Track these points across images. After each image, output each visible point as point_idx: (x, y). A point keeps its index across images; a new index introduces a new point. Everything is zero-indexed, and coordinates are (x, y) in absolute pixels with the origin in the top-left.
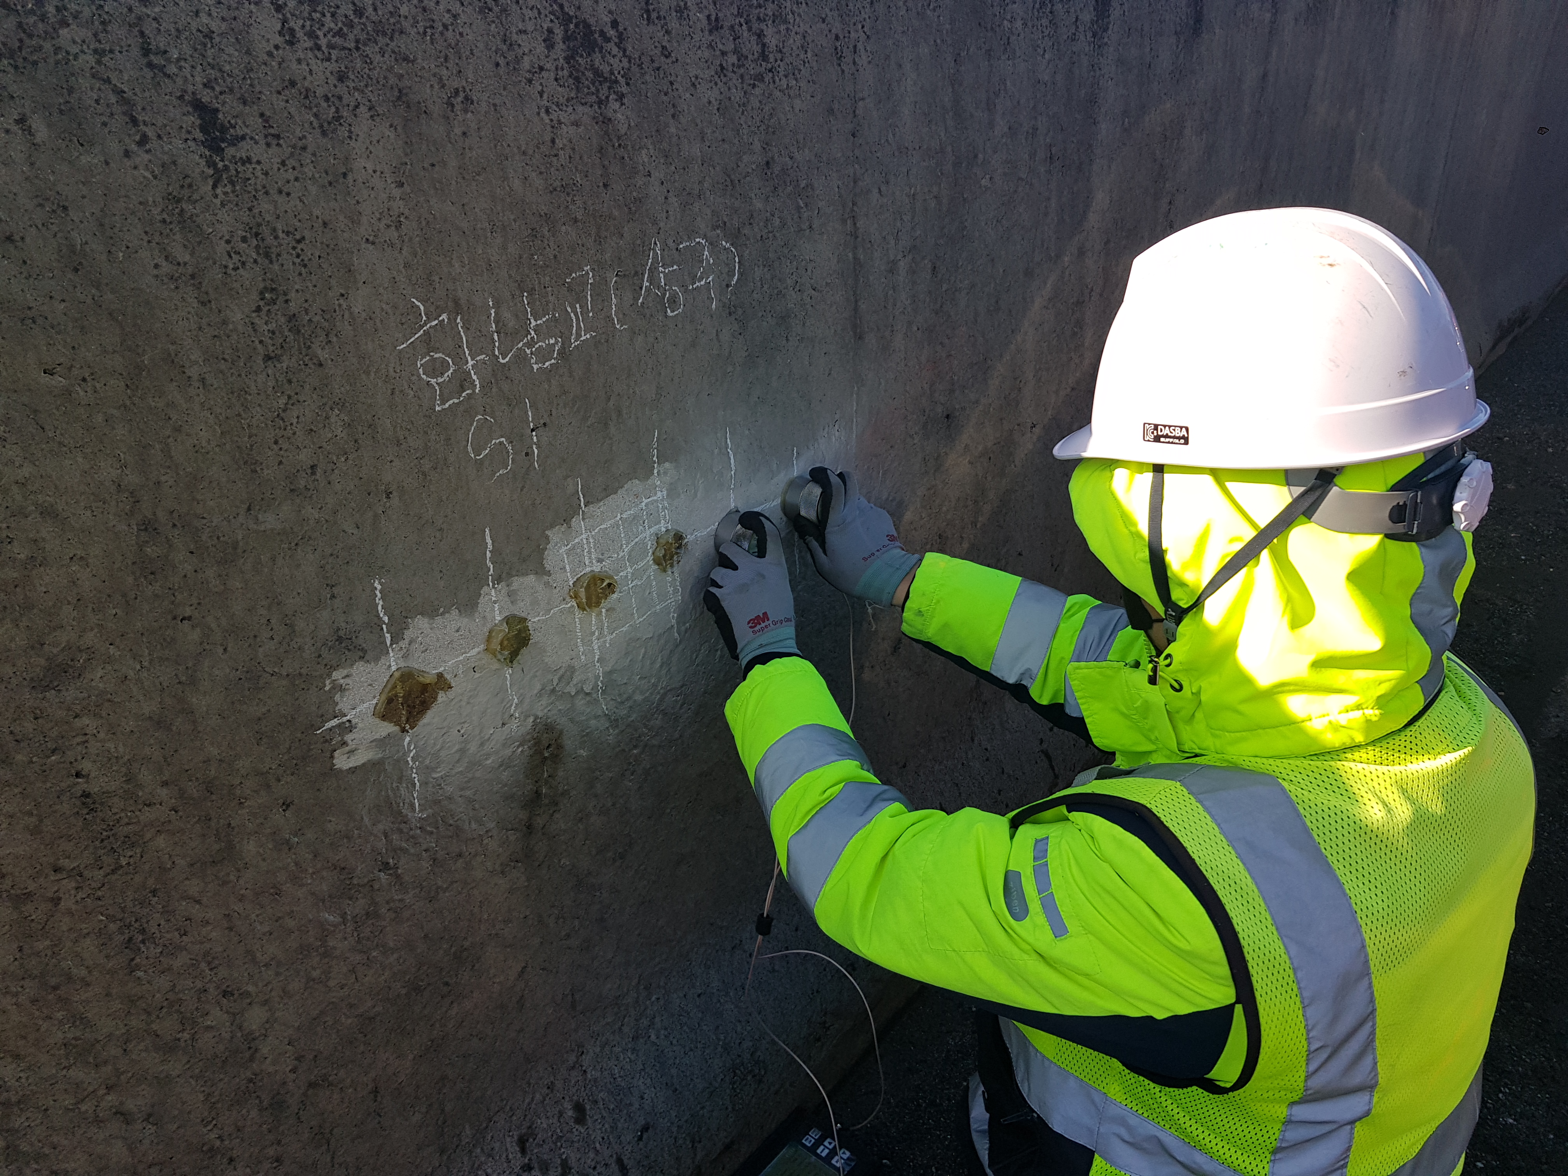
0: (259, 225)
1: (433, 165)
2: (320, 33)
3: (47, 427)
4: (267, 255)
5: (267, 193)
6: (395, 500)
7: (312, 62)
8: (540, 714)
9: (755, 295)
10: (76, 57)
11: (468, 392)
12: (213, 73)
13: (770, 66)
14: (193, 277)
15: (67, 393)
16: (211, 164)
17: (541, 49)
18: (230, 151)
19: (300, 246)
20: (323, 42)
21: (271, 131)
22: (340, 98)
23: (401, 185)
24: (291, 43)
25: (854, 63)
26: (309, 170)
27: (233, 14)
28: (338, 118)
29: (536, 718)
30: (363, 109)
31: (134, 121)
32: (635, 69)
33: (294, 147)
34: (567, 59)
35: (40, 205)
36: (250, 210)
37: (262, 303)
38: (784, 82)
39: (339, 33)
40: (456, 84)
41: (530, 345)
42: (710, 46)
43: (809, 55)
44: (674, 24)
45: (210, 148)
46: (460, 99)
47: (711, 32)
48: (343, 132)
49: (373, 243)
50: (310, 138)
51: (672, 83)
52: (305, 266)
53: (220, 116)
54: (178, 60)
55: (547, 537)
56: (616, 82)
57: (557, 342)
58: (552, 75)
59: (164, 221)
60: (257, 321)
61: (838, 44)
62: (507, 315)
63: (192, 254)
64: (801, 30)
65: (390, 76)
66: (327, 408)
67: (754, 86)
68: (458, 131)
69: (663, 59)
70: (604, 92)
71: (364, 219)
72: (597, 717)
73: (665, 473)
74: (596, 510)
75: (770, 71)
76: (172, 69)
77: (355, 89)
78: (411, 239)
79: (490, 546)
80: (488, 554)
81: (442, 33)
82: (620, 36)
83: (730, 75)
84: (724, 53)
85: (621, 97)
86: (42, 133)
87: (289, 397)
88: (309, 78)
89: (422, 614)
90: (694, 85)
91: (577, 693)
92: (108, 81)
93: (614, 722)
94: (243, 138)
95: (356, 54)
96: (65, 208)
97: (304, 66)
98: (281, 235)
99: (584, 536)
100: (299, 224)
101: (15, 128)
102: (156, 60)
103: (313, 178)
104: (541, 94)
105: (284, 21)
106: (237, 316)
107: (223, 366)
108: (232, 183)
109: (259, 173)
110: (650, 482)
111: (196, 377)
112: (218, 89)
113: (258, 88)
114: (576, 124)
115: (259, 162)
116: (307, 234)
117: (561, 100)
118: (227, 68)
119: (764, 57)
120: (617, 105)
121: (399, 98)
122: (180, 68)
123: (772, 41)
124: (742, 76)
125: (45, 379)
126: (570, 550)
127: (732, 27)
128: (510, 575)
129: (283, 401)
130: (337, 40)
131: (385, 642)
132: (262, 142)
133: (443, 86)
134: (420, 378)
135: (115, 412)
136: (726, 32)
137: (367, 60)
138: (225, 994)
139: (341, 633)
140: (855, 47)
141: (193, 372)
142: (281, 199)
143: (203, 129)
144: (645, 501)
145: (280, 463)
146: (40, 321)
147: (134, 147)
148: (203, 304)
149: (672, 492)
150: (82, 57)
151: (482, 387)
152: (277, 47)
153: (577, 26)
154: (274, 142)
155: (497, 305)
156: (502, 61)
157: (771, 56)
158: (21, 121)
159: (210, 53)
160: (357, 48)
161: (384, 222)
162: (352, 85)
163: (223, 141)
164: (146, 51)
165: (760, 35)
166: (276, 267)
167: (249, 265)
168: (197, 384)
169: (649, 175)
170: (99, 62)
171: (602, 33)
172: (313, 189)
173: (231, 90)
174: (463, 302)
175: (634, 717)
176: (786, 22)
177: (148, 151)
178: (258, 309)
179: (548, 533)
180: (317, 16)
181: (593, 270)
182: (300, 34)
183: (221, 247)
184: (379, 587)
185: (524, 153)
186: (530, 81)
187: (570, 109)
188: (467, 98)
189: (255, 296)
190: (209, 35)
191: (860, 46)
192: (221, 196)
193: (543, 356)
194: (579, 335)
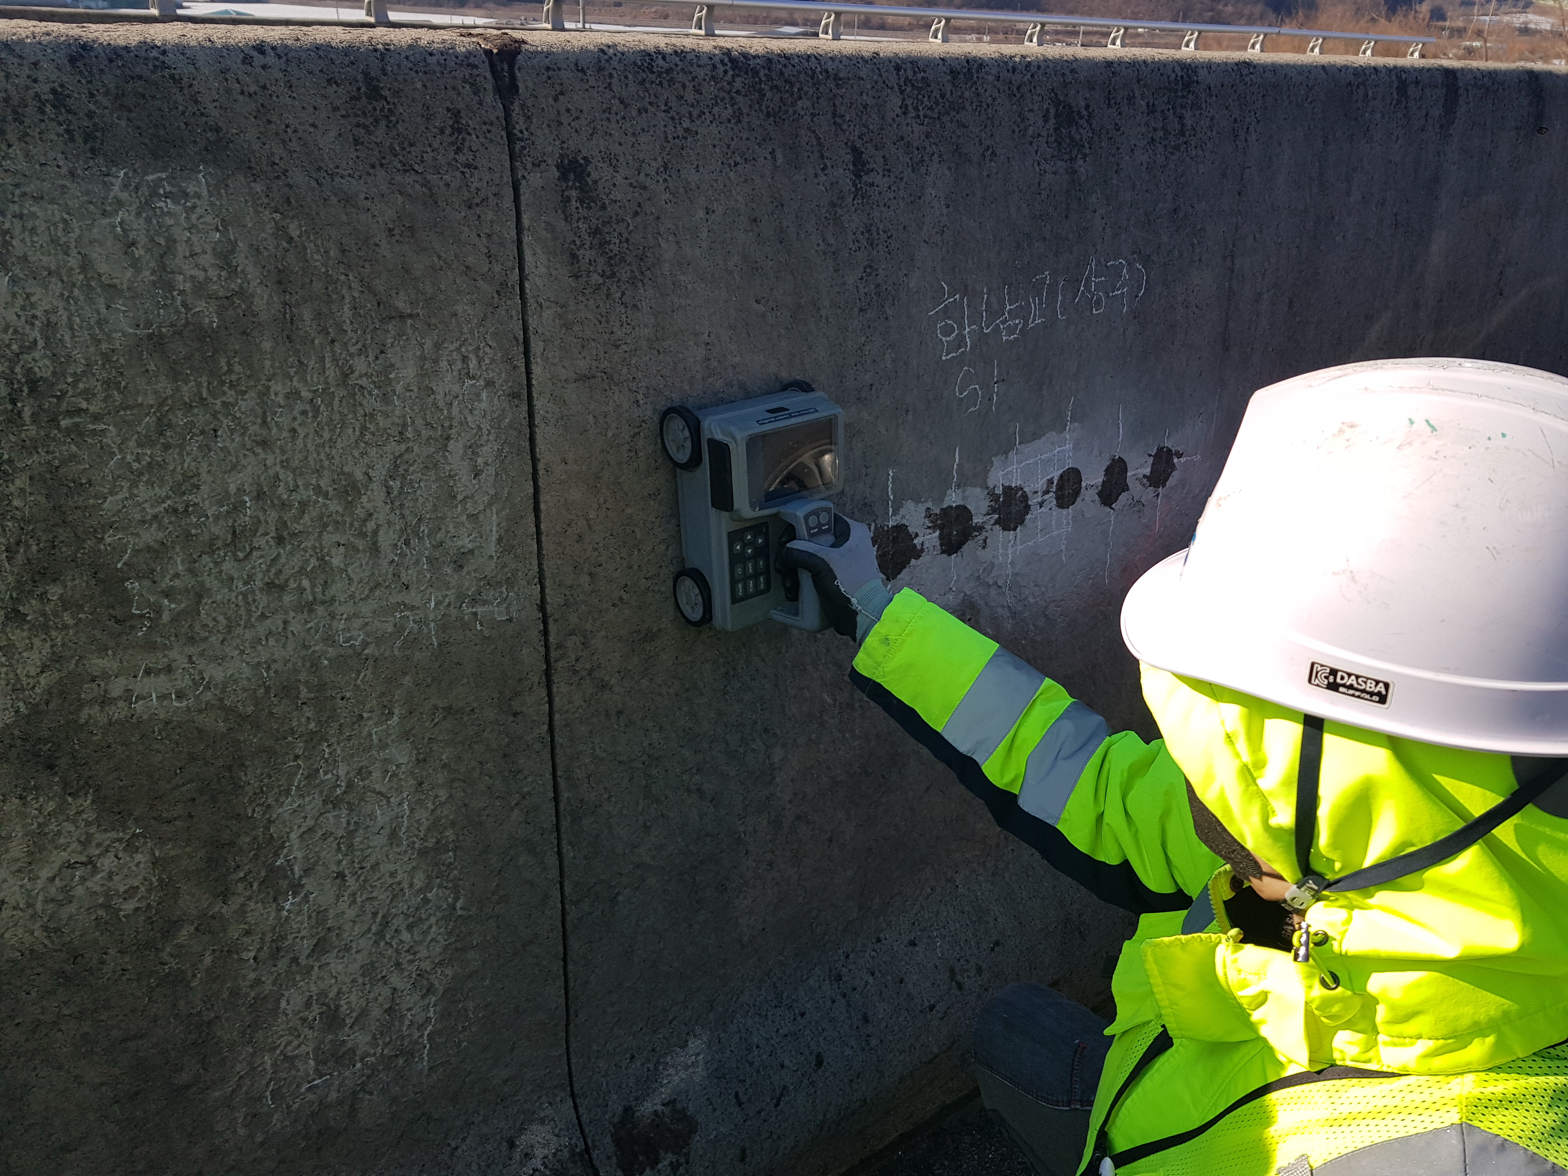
0: (871, 225)
1: (968, 195)
2: (920, 108)
3: (751, 335)
4: (872, 245)
5: (878, 206)
6: (910, 418)
7: (914, 125)
8: (968, 593)
9: (1154, 307)
10: (802, 117)
11: (963, 349)
12: (865, 130)
13: (1185, 140)
14: (834, 253)
15: (764, 315)
16: (855, 185)
17: (1040, 122)
18: (865, 178)
19: (889, 241)
20: (921, 114)
21: (887, 167)
22: (925, 148)
23: (948, 206)
24: (905, 113)
25: (1246, 140)
26: (901, 193)
27: (878, 94)
28: (922, 161)
29: (966, 595)
30: (936, 156)
31: (822, 156)
32: (1096, 138)
33: (896, 178)
34: (1055, 129)
35: (773, 202)
36: (868, 215)
37: (864, 275)
38: (1194, 152)
39: (931, 108)
40: (988, 143)
41: (1003, 322)
42: (1147, 124)
43: (1214, 133)
44: (1125, 108)
45: (854, 175)
46: (989, 152)
47: (1148, 115)
48: (923, 170)
49: (927, 243)
50: (906, 172)
51: (1118, 149)
52: (890, 253)
53: (864, 156)
54: (849, 121)
55: (992, 462)
56: (1083, 146)
57: (1020, 323)
58: (1045, 140)
59: (826, 218)
60: (859, 285)
61: (1236, 126)
62: (993, 300)
63: (836, 239)
64: (1210, 115)
65: (953, 136)
66: (885, 347)
67: (1173, 154)
68: (985, 173)
69: (1115, 132)
70: (1075, 152)
71: (925, 228)
72: (1003, 606)
73: (1074, 431)
74: (1027, 448)
75: (1185, 143)
76: (845, 127)
77: (934, 143)
78: (948, 242)
79: (957, 461)
80: (955, 467)
81: (985, 110)
82: (1090, 115)
83: (1158, 144)
84: (1155, 130)
85: (1084, 157)
86: (780, 161)
87: (867, 337)
88: (911, 136)
89: (911, 499)
90: (1132, 151)
91: (993, 585)
92: (814, 132)
93: (1013, 615)
94: (872, 170)
95: (937, 122)
96: (782, 205)
97: (909, 128)
98: (881, 233)
99: (1015, 467)
100: (891, 227)
101: (769, 157)
102: (839, 120)
103: (903, 198)
104: (1036, 152)
105: (904, 99)
106: (850, 280)
107: (839, 311)
108: (863, 197)
109: (876, 193)
110: (1062, 435)
111: (824, 316)
112: (865, 139)
113: (885, 140)
114: (1055, 173)
115: (878, 186)
116: (894, 233)
117: (1049, 157)
118: (871, 127)
119: (1182, 133)
120: (1081, 162)
121: (956, 151)
122: (849, 126)
123: (1189, 122)
124: (1165, 146)
125: (756, 305)
126: (1005, 475)
127: (1163, 111)
128: (966, 485)
129: (863, 339)
130: (929, 113)
131: (888, 514)
132: (881, 174)
133: (981, 144)
134: (938, 337)
135: (782, 331)
136: (1158, 114)
137: (943, 126)
138: (766, 730)
139: (867, 501)
140: (1248, 129)
141: (823, 312)
142: (884, 209)
143: (854, 165)
144: (1058, 449)
145: (856, 379)
146: (760, 271)
147: (820, 172)
148: (836, 271)
149: (1077, 446)
150: (805, 117)
151: (971, 347)
152: (897, 116)
153: (1064, 107)
154: (887, 174)
155: (988, 293)
156: (1017, 130)
157: (1187, 133)
158: (772, 153)
159: (864, 117)
160: (939, 118)
161: (935, 230)
162: (932, 141)
163: (862, 171)
164: (834, 115)
165: (1181, 117)
166: (875, 252)
167: (862, 249)
168: (824, 321)
169: (1095, 212)
170: (812, 121)
171: (1079, 113)
172: (902, 205)
173: (871, 140)
174: (970, 287)
175: (1027, 614)
176: (1200, 108)
177: (826, 175)
178: (862, 278)
179: (993, 459)
180: (920, 97)
181: (1050, 274)
182: (910, 108)
183: (851, 236)
184: (891, 474)
185: (1021, 191)
186: (1031, 143)
187: (1052, 163)
188: (993, 153)
189: (861, 270)
190: (865, 107)
191: (1252, 128)
192: (856, 206)
193: (1011, 331)
194: (1034, 320)
